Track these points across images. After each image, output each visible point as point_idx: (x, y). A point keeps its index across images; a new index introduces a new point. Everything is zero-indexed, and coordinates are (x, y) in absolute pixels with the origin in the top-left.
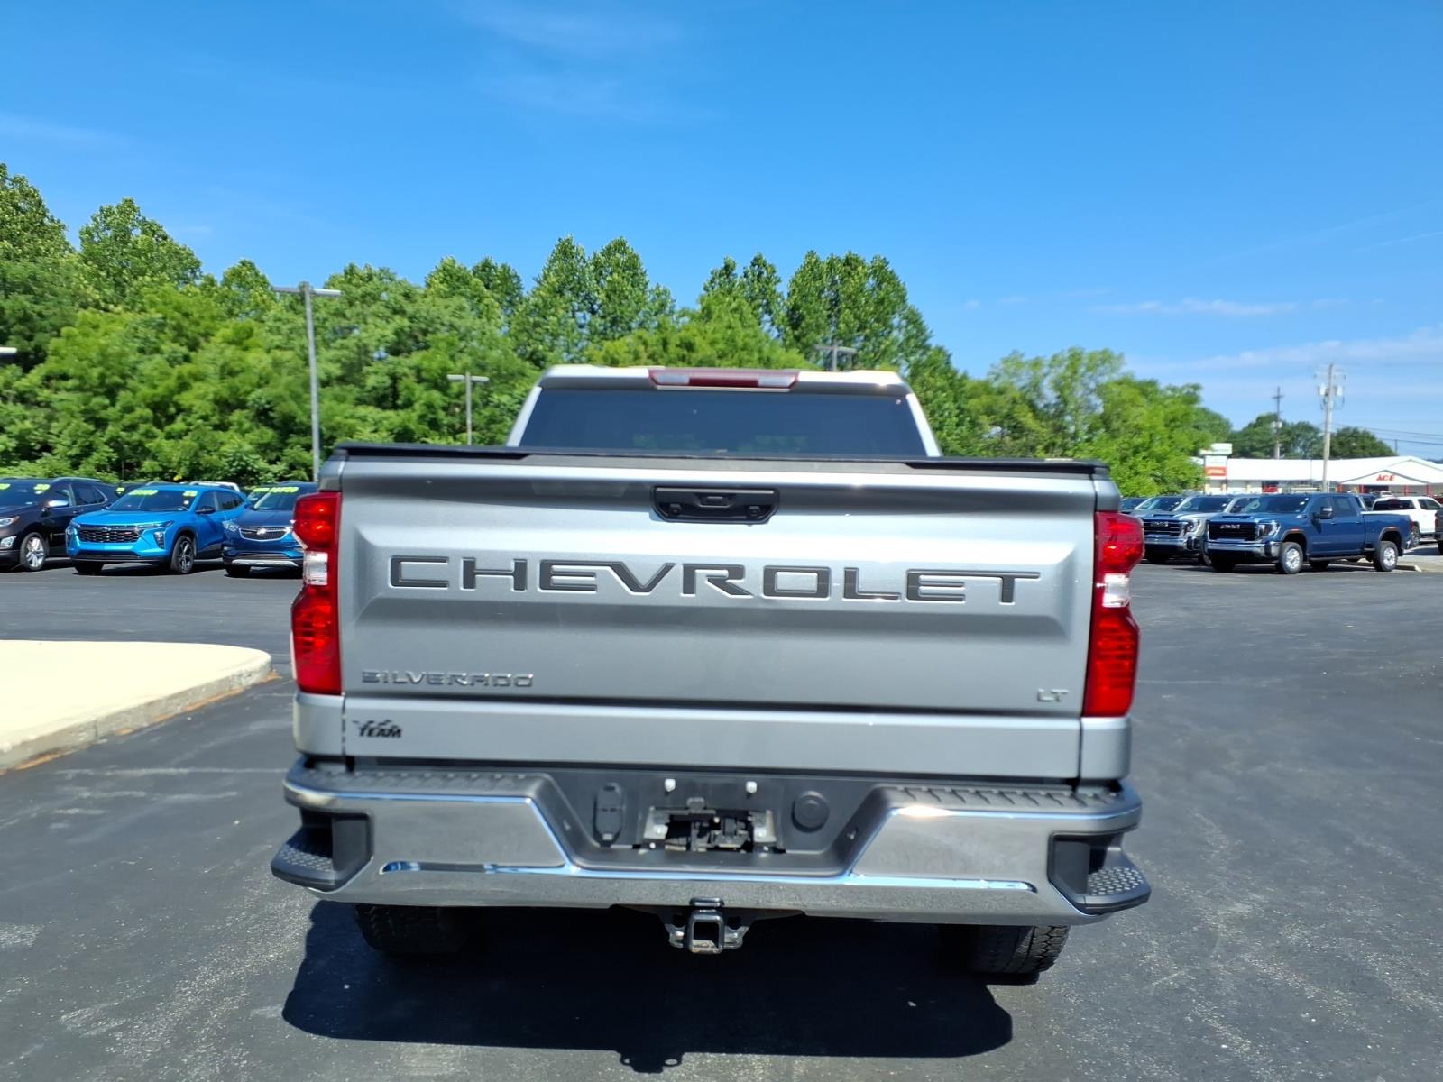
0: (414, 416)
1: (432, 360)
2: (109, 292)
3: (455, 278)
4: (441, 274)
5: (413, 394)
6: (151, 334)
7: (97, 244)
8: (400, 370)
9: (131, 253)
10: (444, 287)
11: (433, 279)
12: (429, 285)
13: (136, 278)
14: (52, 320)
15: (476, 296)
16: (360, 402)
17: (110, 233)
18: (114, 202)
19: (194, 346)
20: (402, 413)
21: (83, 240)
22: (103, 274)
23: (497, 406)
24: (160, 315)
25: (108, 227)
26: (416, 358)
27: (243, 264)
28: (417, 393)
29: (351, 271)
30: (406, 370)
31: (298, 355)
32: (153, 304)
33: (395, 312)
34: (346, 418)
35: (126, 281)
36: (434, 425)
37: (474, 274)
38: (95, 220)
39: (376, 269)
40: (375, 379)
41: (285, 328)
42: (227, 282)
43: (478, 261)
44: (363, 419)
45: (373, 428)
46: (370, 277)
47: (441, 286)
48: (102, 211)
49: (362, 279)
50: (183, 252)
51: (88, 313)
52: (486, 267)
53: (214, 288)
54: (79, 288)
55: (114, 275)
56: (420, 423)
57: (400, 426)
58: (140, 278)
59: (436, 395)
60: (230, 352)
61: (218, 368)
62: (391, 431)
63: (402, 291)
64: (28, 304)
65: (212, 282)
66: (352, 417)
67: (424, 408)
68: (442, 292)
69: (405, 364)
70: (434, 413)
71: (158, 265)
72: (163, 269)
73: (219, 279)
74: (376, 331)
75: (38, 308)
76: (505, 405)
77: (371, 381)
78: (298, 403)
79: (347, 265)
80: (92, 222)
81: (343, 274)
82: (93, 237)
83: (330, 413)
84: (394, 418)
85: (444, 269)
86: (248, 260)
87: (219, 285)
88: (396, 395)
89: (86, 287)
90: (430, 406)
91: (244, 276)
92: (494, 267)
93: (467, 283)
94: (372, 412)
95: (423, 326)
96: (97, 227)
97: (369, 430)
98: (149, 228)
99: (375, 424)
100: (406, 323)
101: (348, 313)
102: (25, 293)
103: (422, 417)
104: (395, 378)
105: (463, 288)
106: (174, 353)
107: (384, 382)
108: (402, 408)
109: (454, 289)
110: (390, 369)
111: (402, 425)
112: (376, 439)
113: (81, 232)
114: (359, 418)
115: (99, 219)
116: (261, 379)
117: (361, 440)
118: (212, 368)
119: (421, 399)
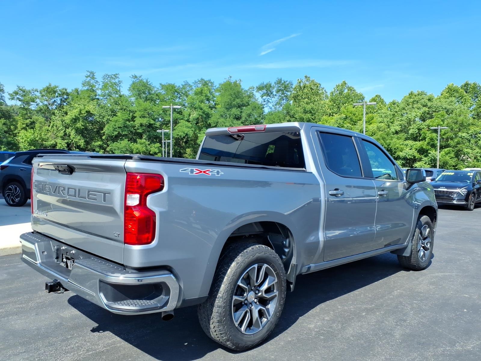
0: (426, 143)
1: (434, 122)
2: (335, 110)
3: (453, 90)
4: (447, 90)
5: (426, 135)
6: (341, 122)
7: (334, 96)
8: (422, 127)
9: (343, 97)
10: (448, 95)
11: (444, 92)
12: (442, 95)
13: (343, 105)
14: (316, 120)
15: (460, 96)
16: (406, 139)
17: (338, 92)
19: (354, 124)
20: (421, 142)
21: (331, 95)
22: (335, 105)
23: (461, 137)
24: (345, 116)
25: (338, 90)
26: (428, 122)
27: (376, 96)
29: (411, 94)
31: (385, 124)
32: (344, 112)
33: (424, 106)
34: (401, 145)
35: (341, 106)
36: (434, 146)
37: (461, 88)
38: (334, 89)
39: (421, 92)
40: (413, 130)
43: (463, 83)
44: (407, 145)
45: (410, 148)
46: (418, 95)
47: (446, 94)
48: (336, 86)
49: (415, 96)
50: (359, 94)
51: (325, 117)
52: (467, 85)
54: (326, 110)
55: (338, 105)
56: (427, 146)
57: (419, 147)
58: (345, 105)
59: (434, 135)
61: (359, 131)
62: (417, 149)
63: (428, 98)
64: (310, 116)
66: (402, 144)
67: (429, 140)
68: (446, 97)
69: (424, 125)
71: (351, 100)
73: (368, 101)
74: (415, 114)
75: (312, 117)
76: (464, 137)
77: (410, 132)
79: (410, 92)
80: (334, 90)
81: (408, 95)
82: (333, 94)
83: (395, 143)
84: (418, 144)
85: (449, 88)
86: (378, 94)
88: (420, 135)
89: (328, 109)
90: (432, 139)
91: (378, 99)
92: (470, 84)
93: (457, 92)
94: (410, 142)
95: (434, 110)
96: (335, 91)
97: (408, 149)
98: (350, 89)
99: (411, 146)
100: (427, 109)
101: (406, 108)
102: (310, 113)
103: (428, 143)
104: (419, 130)
105: (456, 94)
106: (348, 127)
107: (416, 132)
108: (422, 140)
109: (452, 94)
110: (418, 127)
111: (421, 147)
112: (411, 152)
113: (330, 93)
114: (405, 145)
115: (335, 88)
116: (373, 133)
117: (405, 152)
118: (357, 131)
119: (428, 137)
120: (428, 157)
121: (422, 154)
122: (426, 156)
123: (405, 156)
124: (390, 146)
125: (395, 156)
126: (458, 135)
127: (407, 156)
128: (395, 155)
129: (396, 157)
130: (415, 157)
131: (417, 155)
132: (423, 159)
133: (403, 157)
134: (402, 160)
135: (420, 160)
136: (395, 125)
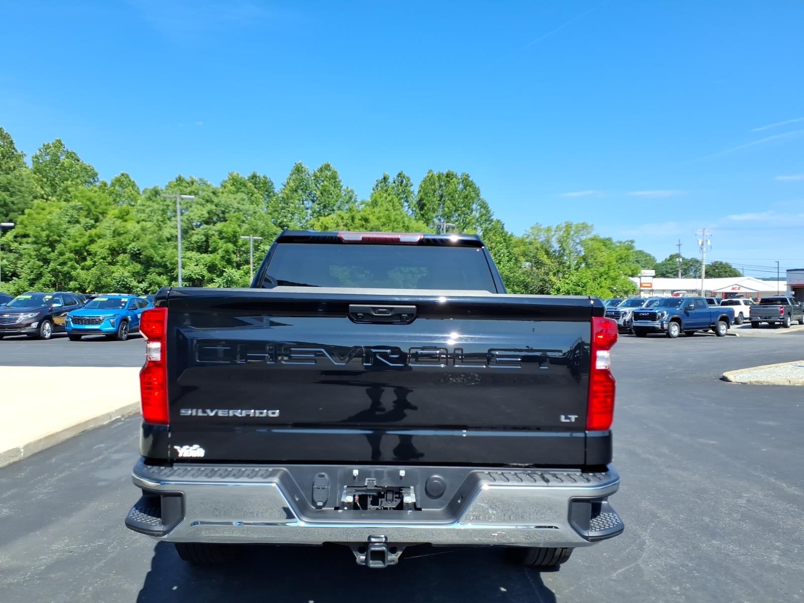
0: (218, 257)
1: (229, 227)
2: (48, 189)
3: (239, 183)
4: (231, 181)
5: (218, 245)
6: (75, 213)
7: (41, 163)
8: (211, 232)
9: (60, 169)
10: (233, 188)
11: (227, 184)
12: (225, 187)
13: (63, 182)
14: (19, 206)
15: (250, 193)
16: (189, 249)
17: (48, 158)
18: (51, 141)
19: (97, 220)
20: (211, 255)
21: (34, 162)
22: (45, 180)
24: (80, 203)
25: (48, 154)
26: (219, 226)
27: (123, 175)
28: (220, 245)
29: (180, 180)
30: (214, 232)
31: (155, 224)
32: (76, 196)
33: (207, 201)
34: (181, 258)
35: (57, 184)
36: (229, 262)
37: (249, 181)
38: (40, 151)
39: (196, 178)
40: (197, 236)
41: (147, 210)
42: (113, 185)
43: (250, 174)
44: (190, 259)
45: (196, 264)
46: (193, 183)
47: (231, 188)
48: (44, 146)
49: (188, 183)
50: (88, 168)
51: (38, 202)
52: (254, 177)
53: (106, 188)
54: (33, 188)
55: (51, 181)
56: (221, 261)
57: (210, 262)
58: (65, 182)
59: (230, 246)
60: (118, 222)
61: (112, 231)
62: (206, 265)
63: (211, 191)
64: (6, 197)
65: (105, 185)
66: (184, 257)
67: (224, 252)
68: (232, 191)
69: (213, 229)
70: (228, 255)
71: (75, 176)
72: (77, 178)
73: (109, 183)
74: (198, 212)
75: (12, 199)
77: (194, 238)
78: (155, 251)
79: (177, 176)
80: (39, 152)
81: (175, 180)
82: (39, 160)
83: (172, 255)
84: (207, 258)
85: (233, 178)
86: (125, 172)
87: (109, 186)
88: (208, 246)
89: (36, 187)
90: (227, 252)
91: (123, 181)
92: (258, 177)
93: (245, 186)
94: (194, 255)
95: (223, 209)
96: (41, 155)
97: (193, 264)
98: (70, 155)
99: (197, 261)
100: (214, 207)
102: (5, 191)
103: (223, 257)
104: (207, 237)
105: (243, 189)
106: (87, 223)
107: (202, 239)
108: (211, 252)
109: (238, 189)
110: (205, 232)
111: (212, 262)
112: (198, 270)
113: (33, 157)
114: (188, 258)
115: (42, 150)
116: (135, 237)
117: (189, 270)
118: (108, 231)
119: (222, 248)
120: (222, 277)
121: (214, 273)
122: (218, 276)
123: (190, 274)
124: (164, 259)
125: (174, 275)
126: (259, 247)
127: (192, 275)
128: (173, 273)
129: (175, 276)
130: (203, 277)
131: (207, 275)
132: (215, 279)
133: (185, 276)
134: (185, 281)
135: (211, 281)
136: (168, 226)
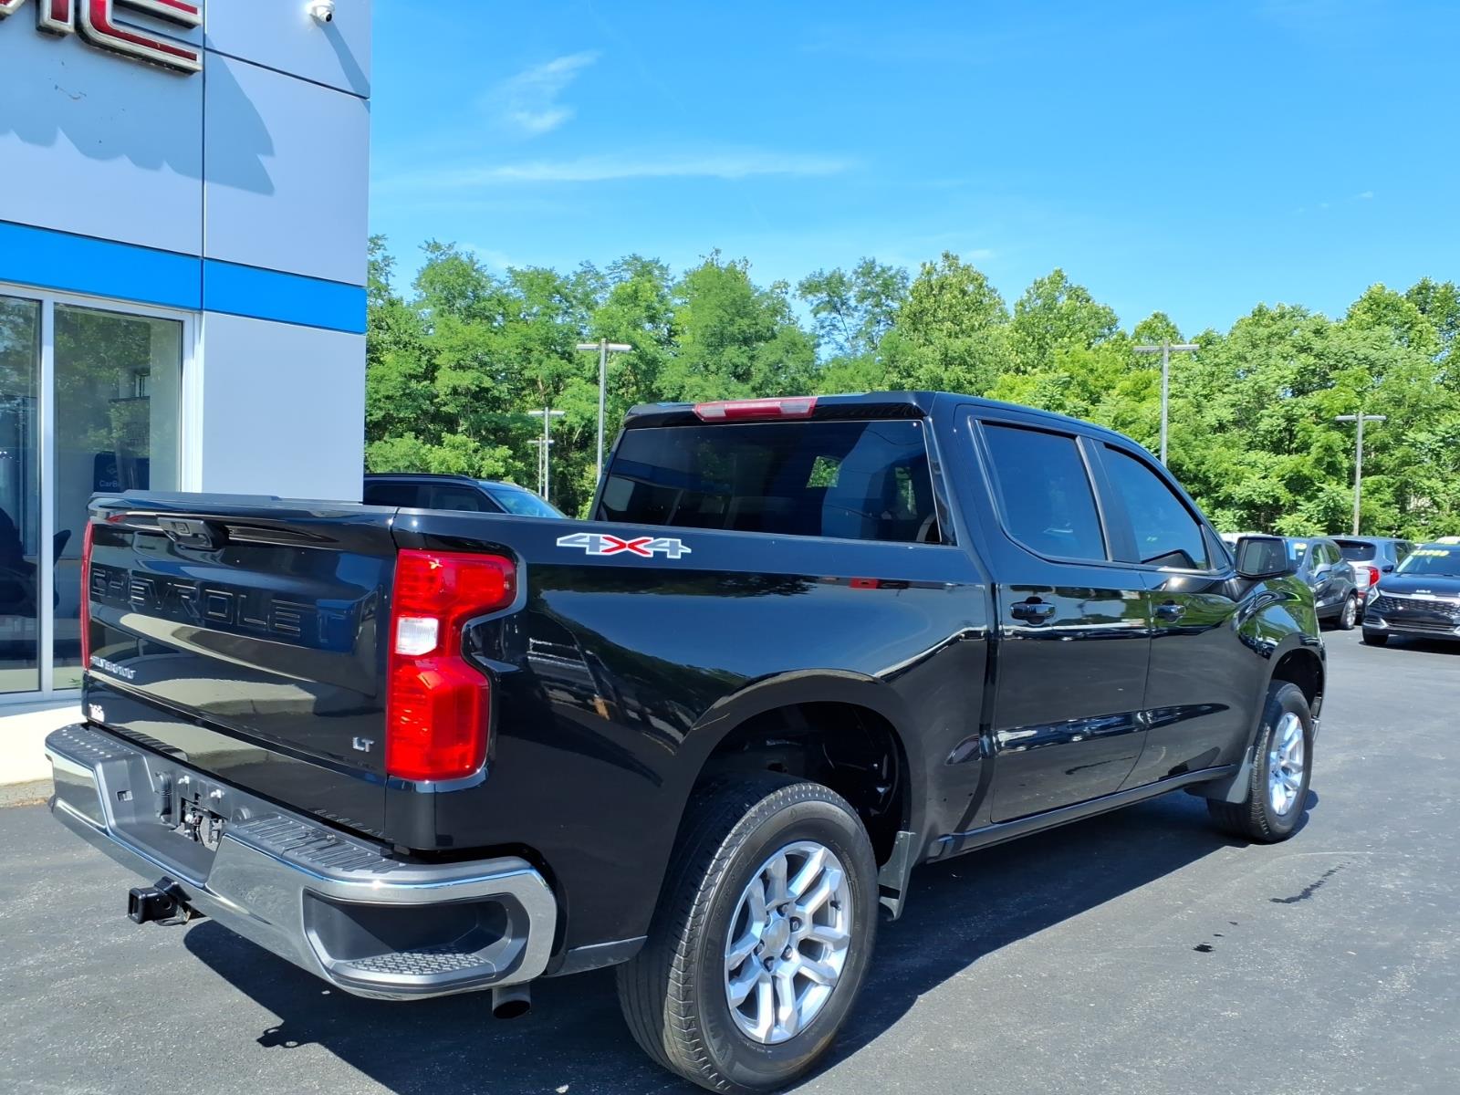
0: (1310, 459)
1: (1330, 399)
2: (1031, 356)
3: (1383, 305)
4: (1366, 304)
5: (1310, 437)
7: (1028, 313)
8: (1297, 411)
9: (1055, 318)
10: (1368, 318)
11: (1356, 310)
12: (1350, 317)
13: (1056, 340)
14: (978, 386)
15: (1406, 323)
16: (1251, 446)
17: (1040, 302)
18: (1045, 274)
19: (1095, 400)
20: (1294, 457)
21: (1017, 312)
22: (1030, 340)
23: (1413, 445)
24: (1067, 374)
25: (1039, 297)
26: (1315, 398)
27: (1156, 316)
28: (1314, 435)
29: (1260, 312)
30: (1305, 411)
31: (1190, 402)
32: (1062, 363)
33: (1302, 350)
34: (1235, 464)
35: (1048, 344)
36: (1333, 469)
37: (1408, 298)
38: (1029, 292)
39: (1287, 307)
40: (1270, 421)
41: (1181, 376)
42: (1137, 335)
43: (1413, 284)
44: (1253, 465)
45: (1264, 474)
46: (1282, 316)
47: (1364, 317)
48: (1035, 283)
49: (1273, 319)
50: (1102, 311)
51: (1008, 378)
52: (1424, 289)
53: (1124, 343)
54: (1004, 355)
55: (1039, 340)
56: (1315, 467)
57: (1291, 471)
58: (1060, 340)
59: (1336, 436)
60: (1127, 403)
61: (1112, 419)
62: (1283, 476)
63: (1313, 327)
64: (961, 374)
65: (1124, 337)
66: (1240, 463)
67: (1322, 450)
68: (1364, 324)
69: (1305, 404)
71: (1078, 327)
72: (1081, 330)
73: (1130, 333)
74: (1279, 371)
75: (968, 376)
76: (1422, 443)
77: (1264, 425)
78: (1186, 451)
79: (1256, 307)
80: (1026, 294)
81: (1251, 316)
82: (1025, 308)
83: (1218, 459)
84: (1288, 462)
85: (1370, 298)
86: (1161, 312)
87: (1130, 339)
88: (1292, 436)
89: (1010, 354)
90: (1328, 449)
91: (1158, 329)
92: (1433, 288)
93: (1397, 310)
94: (1263, 457)
95: (1332, 362)
96: (1029, 298)
97: (1258, 476)
98: (1078, 295)
99: (1266, 469)
100: (1312, 360)
101: (1249, 356)
102: (960, 364)
103: (1318, 461)
104: (1291, 420)
105: (1391, 316)
106: (1075, 407)
107: (1279, 425)
108: (1297, 451)
109: (1380, 317)
110: (1287, 411)
111: (1295, 470)
112: (1266, 486)
113: (1016, 305)
114: (1249, 464)
115: (1032, 291)
116: (1151, 428)
117: (1248, 486)
118: (1106, 420)
119: (1318, 441)
120: (1317, 501)
121: (1299, 493)
122: (1309, 499)
123: (1250, 495)
124: (1204, 468)
125: (1219, 497)
126: (1404, 437)
127: (1254, 497)
128: (1217, 492)
129: (1221, 499)
130: (1277, 500)
131: (1285, 496)
132: (1301, 505)
133: (1241, 499)
134: (1241, 509)
135: (1294, 507)
136: (1215, 403)
